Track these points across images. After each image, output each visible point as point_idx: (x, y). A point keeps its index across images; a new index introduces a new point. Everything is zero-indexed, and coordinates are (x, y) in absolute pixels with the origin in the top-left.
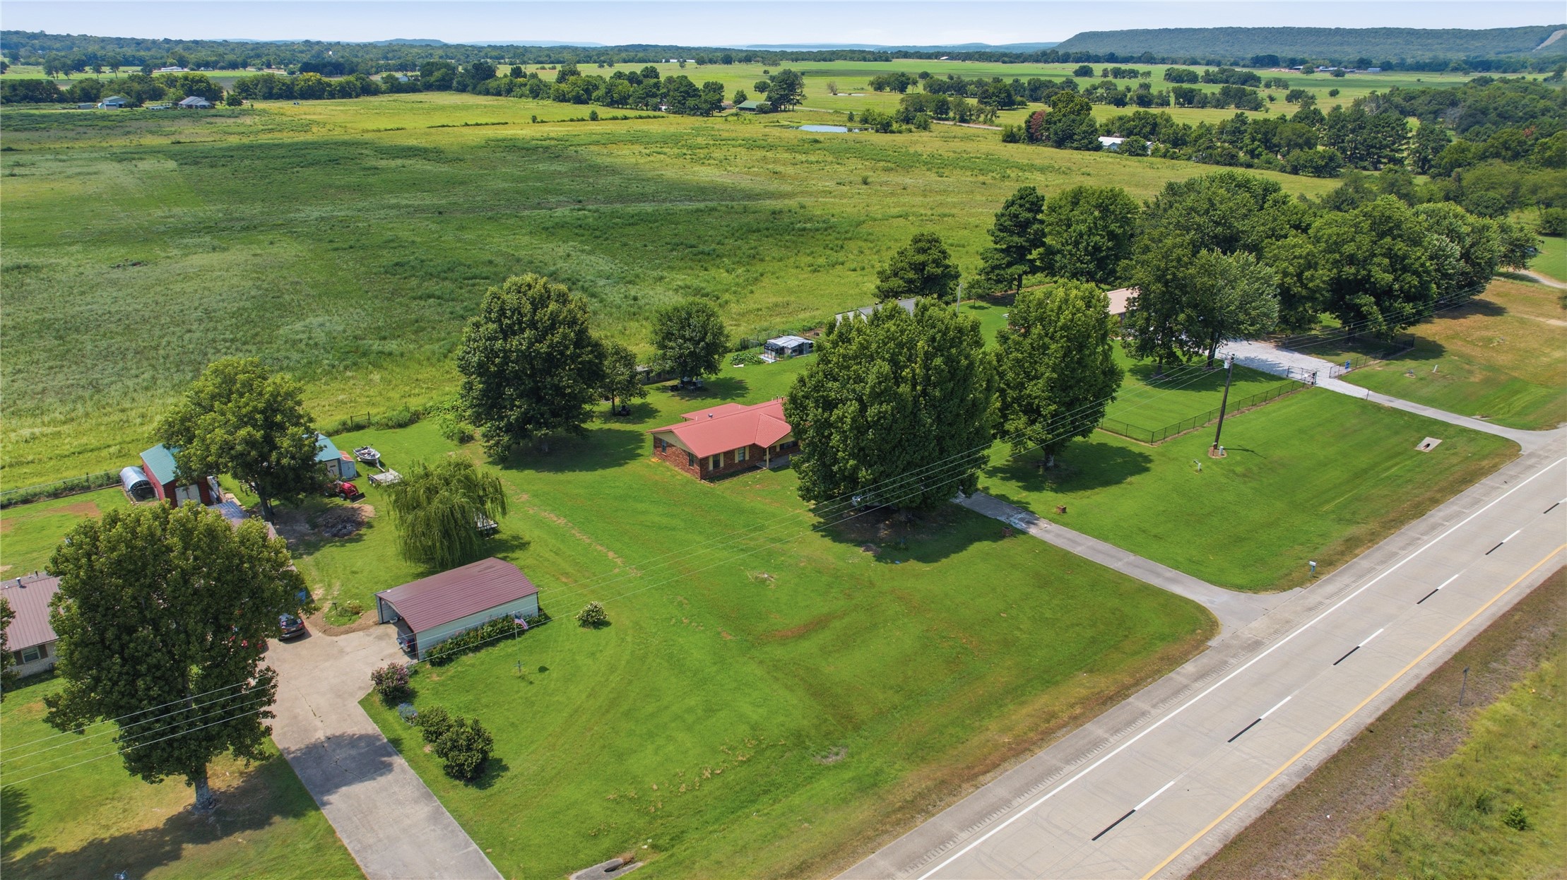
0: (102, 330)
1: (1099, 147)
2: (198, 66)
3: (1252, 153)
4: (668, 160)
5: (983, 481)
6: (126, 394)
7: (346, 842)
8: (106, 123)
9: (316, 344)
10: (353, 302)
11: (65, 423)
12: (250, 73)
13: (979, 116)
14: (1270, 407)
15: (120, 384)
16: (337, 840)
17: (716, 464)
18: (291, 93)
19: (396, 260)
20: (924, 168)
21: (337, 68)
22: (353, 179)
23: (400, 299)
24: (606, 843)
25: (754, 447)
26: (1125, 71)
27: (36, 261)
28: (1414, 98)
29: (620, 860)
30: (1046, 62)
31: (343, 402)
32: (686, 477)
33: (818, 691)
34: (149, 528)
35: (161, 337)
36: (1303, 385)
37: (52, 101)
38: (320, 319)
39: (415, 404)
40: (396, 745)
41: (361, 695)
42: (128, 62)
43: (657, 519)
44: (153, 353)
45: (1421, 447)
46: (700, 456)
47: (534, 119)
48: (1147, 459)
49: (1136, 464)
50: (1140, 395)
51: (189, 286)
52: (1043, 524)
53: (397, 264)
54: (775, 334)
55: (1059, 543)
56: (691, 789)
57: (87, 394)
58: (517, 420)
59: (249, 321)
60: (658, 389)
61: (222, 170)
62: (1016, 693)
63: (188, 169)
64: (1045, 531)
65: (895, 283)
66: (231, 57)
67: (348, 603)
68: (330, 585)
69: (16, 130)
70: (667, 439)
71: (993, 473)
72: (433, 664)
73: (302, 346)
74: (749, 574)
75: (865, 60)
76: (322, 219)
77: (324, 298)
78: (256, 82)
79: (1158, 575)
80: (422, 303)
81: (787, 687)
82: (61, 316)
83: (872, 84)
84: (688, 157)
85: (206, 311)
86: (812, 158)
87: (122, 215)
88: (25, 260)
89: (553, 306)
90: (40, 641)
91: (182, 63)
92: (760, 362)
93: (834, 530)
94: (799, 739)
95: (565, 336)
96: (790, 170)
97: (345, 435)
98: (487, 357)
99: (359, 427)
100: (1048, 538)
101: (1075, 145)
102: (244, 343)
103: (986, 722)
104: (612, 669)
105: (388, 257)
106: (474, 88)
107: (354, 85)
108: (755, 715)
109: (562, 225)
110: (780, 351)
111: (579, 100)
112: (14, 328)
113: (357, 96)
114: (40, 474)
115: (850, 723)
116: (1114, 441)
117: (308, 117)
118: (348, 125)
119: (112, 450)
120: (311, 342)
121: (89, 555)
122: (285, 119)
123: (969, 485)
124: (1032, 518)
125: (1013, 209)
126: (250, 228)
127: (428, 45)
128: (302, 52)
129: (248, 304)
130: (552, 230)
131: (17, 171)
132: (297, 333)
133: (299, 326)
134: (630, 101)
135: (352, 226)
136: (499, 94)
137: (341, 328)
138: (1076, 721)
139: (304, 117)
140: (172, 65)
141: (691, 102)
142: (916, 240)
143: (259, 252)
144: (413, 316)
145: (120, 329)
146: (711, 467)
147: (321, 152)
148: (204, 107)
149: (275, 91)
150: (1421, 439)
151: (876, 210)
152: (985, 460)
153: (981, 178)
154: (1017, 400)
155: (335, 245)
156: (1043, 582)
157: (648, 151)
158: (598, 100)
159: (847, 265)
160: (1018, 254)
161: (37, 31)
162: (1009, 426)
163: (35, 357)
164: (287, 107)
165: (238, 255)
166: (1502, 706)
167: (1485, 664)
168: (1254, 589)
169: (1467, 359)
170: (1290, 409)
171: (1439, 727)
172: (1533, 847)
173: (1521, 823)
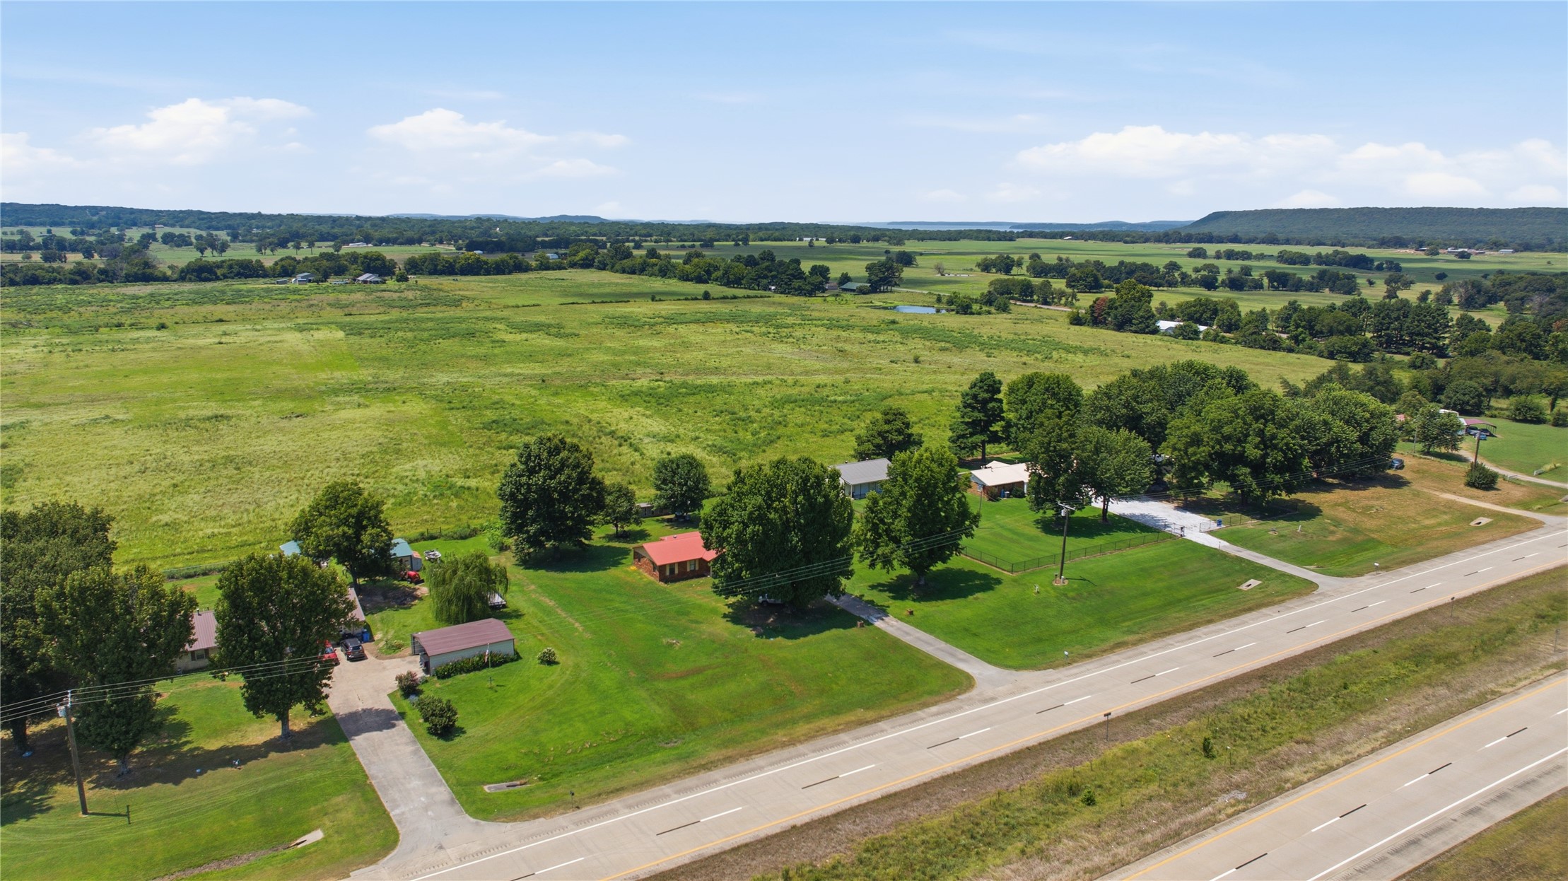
0: (267, 464)
1: (1155, 331)
2: (380, 242)
3: (1296, 339)
4: (753, 338)
6: (277, 509)
7: (361, 760)
8: (297, 297)
9: (417, 480)
10: (453, 450)
11: (234, 527)
12: (424, 249)
13: (1060, 299)
14: (1133, 553)
15: (274, 502)
16: (356, 758)
17: (672, 571)
18: (453, 269)
19: (494, 418)
20: (977, 348)
21: (498, 246)
22: (482, 351)
23: (490, 449)
24: (512, 773)
26: (1238, 253)
27: (229, 412)
29: (518, 783)
30: (1167, 242)
31: (426, 521)
32: (651, 578)
33: (679, 708)
34: (270, 563)
35: (308, 471)
36: (1172, 536)
37: (258, 276)
38: (425, 462)
39: (475, 524)
40: (402, 716)
41: (390, 691)
42: (323, 238)
43: (617, 605)
44: (300, 482)
45: (1244, 587)
46: (659, 563)
47: (654, 298)
48: (998, 582)
49: (987, 583)
50: (1031, 539)
51: (334, 435)
52: (889, 619)
53: (494, 422)
55: (896, 634)
56: (574, 752)
57: (251, 508)
58: (534, 533)
59: (373, 462)
60: (658, 520)
61: (379, 340)
63: (353, 339)
64: (891, 625)
65: (868, 446)
66: (409, 234)
67: (396, 642)
68: (387, 632)
69: (227, 304)
70: (640, 552)
72: (439, 678)
73: (407, 481)
74: (664, 641)
75: (989, 239)
76: (448, 383)
77: (433, 447)
78: (424, 259)
79: (952, 655)
80: (504, 452)
81: (658, 703)
82: (240, 453)
83: (979, 265)
84: (770, 336)
85: (344, 454)
86: (881, 338)
87: (295, 377)
88: (222, 412)
89: (564, 454)
90: (206, 647)
91: (367, 240)
94: (654, 733)
95: (569, 477)
96: (856, 349)
97: (423, 543)
98: (517, 489)
99: (432, 538)
100: (890, 630)
101: (1133, 328)
102: (367, 477)
103: (778, 731)
104: (550, 687)
105: (490, 415)
106: (613, 267)
107: (508, 263)
108: (631, 717)
109: (637, 393)
111: (700, 280)
112: (208, 461)
113: (510, 273)
114: (215, 558)
115: (692, 726)
117: (461, 293)
118: (493, 301)
119: (262, 545)
120: (415, 478)
121: (236, 577)
122: (442, 294)
124: (882, 612)
125: (975, 390)
126: (391, 390)
127: (585, 223)
128: (472, 228)
129: (375, 449)
130: (625, 398)
131: (224, 340)
132: (406, 471)
133: (408, 466)
134: (743, 282)
135: (470, 390)
136: (633, 272)
137: (438, 469)
139: (458, 293)
140: (359, 241)
141: (796, 283)
142: (886, 413)
143: (393, 409)
144: (494, 462)
145: (280, 464)
146: (668, 573)
147: (464, 325)
148: (376, 282)
149: (439, 267)
150: (1246, 581)
151: (910, 387)
153: (1025, 359)
155: (452, 405)
156: (870, 657)
157: (738, 330)
158: (716, 280)
160: (978, 427)
161: (255, 211)
162: (880, 551)
163: (220, 482)
164: (446, 282)
165: (377, 410)
166: (1137, 743)
167: (1147, 720)
168: (1018, 668)
169: (1337, 522)
170: (1142, 552)
171: (1081, 751)
172: (1088, 814)
173: (1090, 801)
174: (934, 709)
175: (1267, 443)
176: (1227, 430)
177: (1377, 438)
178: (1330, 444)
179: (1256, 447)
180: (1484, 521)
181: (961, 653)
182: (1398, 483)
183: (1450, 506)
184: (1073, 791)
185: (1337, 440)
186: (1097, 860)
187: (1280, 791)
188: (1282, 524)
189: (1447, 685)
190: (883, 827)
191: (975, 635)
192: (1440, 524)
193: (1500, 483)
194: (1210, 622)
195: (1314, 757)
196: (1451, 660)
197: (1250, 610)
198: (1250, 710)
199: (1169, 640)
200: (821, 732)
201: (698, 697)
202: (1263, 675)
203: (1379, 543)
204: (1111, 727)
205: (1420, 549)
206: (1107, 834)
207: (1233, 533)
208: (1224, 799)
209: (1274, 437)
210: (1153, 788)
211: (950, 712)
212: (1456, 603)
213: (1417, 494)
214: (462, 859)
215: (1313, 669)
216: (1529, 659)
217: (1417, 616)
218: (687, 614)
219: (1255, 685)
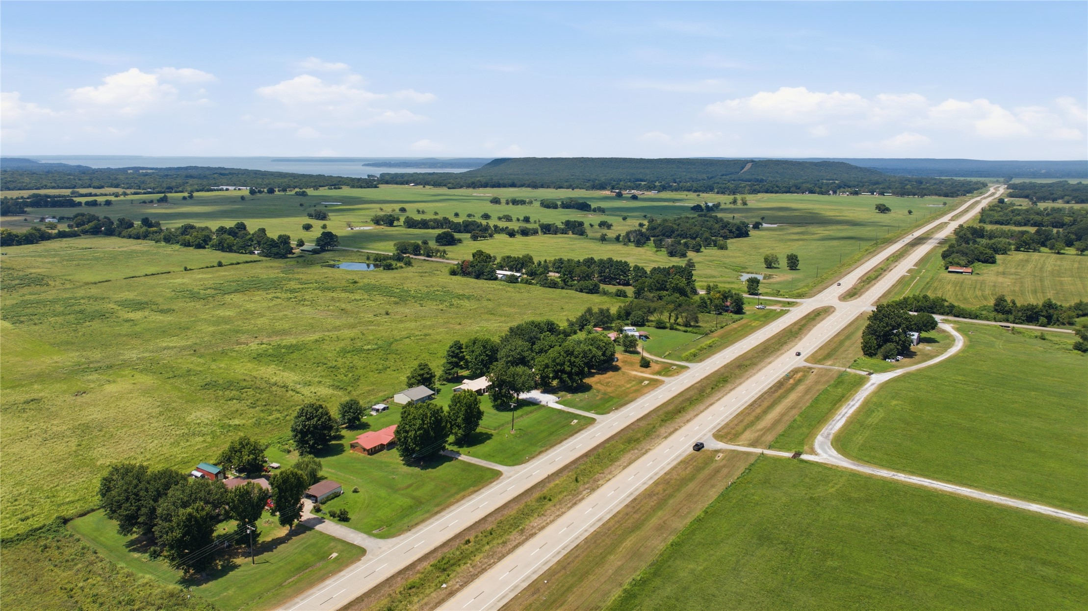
1: (496, 279)
4: (284, 303)
5: (447, 446)
7: (323, 531)
9: (208, 424)
13: (437, 253)
14: (533, 415)
17: (373, 450)
20: (413, 301)
23: (222, 401)
24: (378, 526)
25: (382, 444)
26: (518, 201)
28: (655, 229)
29: (383, 528)
30: (474, 188)
32: (363, 455)
33: (413, 498)
36: (544, 406)
40: (322, 517)
43: (360, 467)
45: (572, 423)
46: (366, 448)
47: (186, 269)
48: (492, 435)
49: (488, 437)
50: (495, 415)
52: (462, 456)
54: (373, 403)
55: (468, 461)
56: (391, 517)
60: (344, 428)
62: (457, 493)
64: (463, 458)
65: (413, 380)
70: (355, 445)
71: (450, 444)
72: (322, 504)
73: (203, 425)
74: (390, 477)
76: (141, 359)
79: (490, 464)
81: (406, 498)
83: (373, 220)
84: (293, 300)
86: (357, 296)
92: (371, 415)
93: (409, 464)
94: (411, 507)
95: (324, 417)
96: (349, 306)
100: (465, 460)
101: (484, 277)
104: (365, 499)
106: (120, 234)
107: (36, 235)
108: (400, 504)
109: (259, 355)
110: (377, 410)
111: (199, 246)
113: (37, 242)
115: (421, 503)
116: (484, 431)
118: (69, 277)
120: (205, 423)
123: (444, 448)
124: (458, 453)
125: (453, 349)
130: (257, 359)
134: (234, 248)
135: (161, 363)
138: (469, 495)
141: (274, 250)
142: (420, 366)
143: (133, 381)
146: (371, 451)
150: (573, 421)
151: (397, 335)
152: (447, 441)
153: (441, 307)
154: (455, 424)
155: (165, 375)
156: (463, 470)
157: (269, 296)
159: (392, 368)
160: (455, 364)
162: (453, 431)
166: (557, 482)
167: (558, 475)
168: (513, 465)
169: (598, 391)
170: (537, 415)
171: (543, 487)
172: (551, 503)
173: (550, 500)
174: (495, 483)
175: (572, 364)
176: (558, 361)
177: (608, 353)
178: (592, 358)
179: (568, 367)
180: (646, 382)
181: (492, 464)
182: (616, 369)
183: (635, 377)
184: (545, 498)
185: (594, 356)
186: (558, 513)
187: (598, 487)
188: (580, 394)
189: (637, 449)
190: (499, 517)
191: (493, 456)
192: (632, 386)
193: (652, 364)
194: (566, 439)
195: (605, 477)
196: (637, 441)
197: (577, 432)
198: (585, 466)
199: (555, 448)
200: (463, 498)
201: (418, 493)
202: (586, 455)
203: (613, 398)
204: (550, 478)
205: (626, 399)
206: (558, 507)
207: (564, 401)
208: (584, 493)
209: (574, 362)
210: (565, 493)
211: (500, 483)
212: (639, 420)
213: (624, 373)
214: (390, 548)
215: (600, 450)
216: (658, 436)
217: (628, 426)
218: (389, 466)
219: (585, 458)
